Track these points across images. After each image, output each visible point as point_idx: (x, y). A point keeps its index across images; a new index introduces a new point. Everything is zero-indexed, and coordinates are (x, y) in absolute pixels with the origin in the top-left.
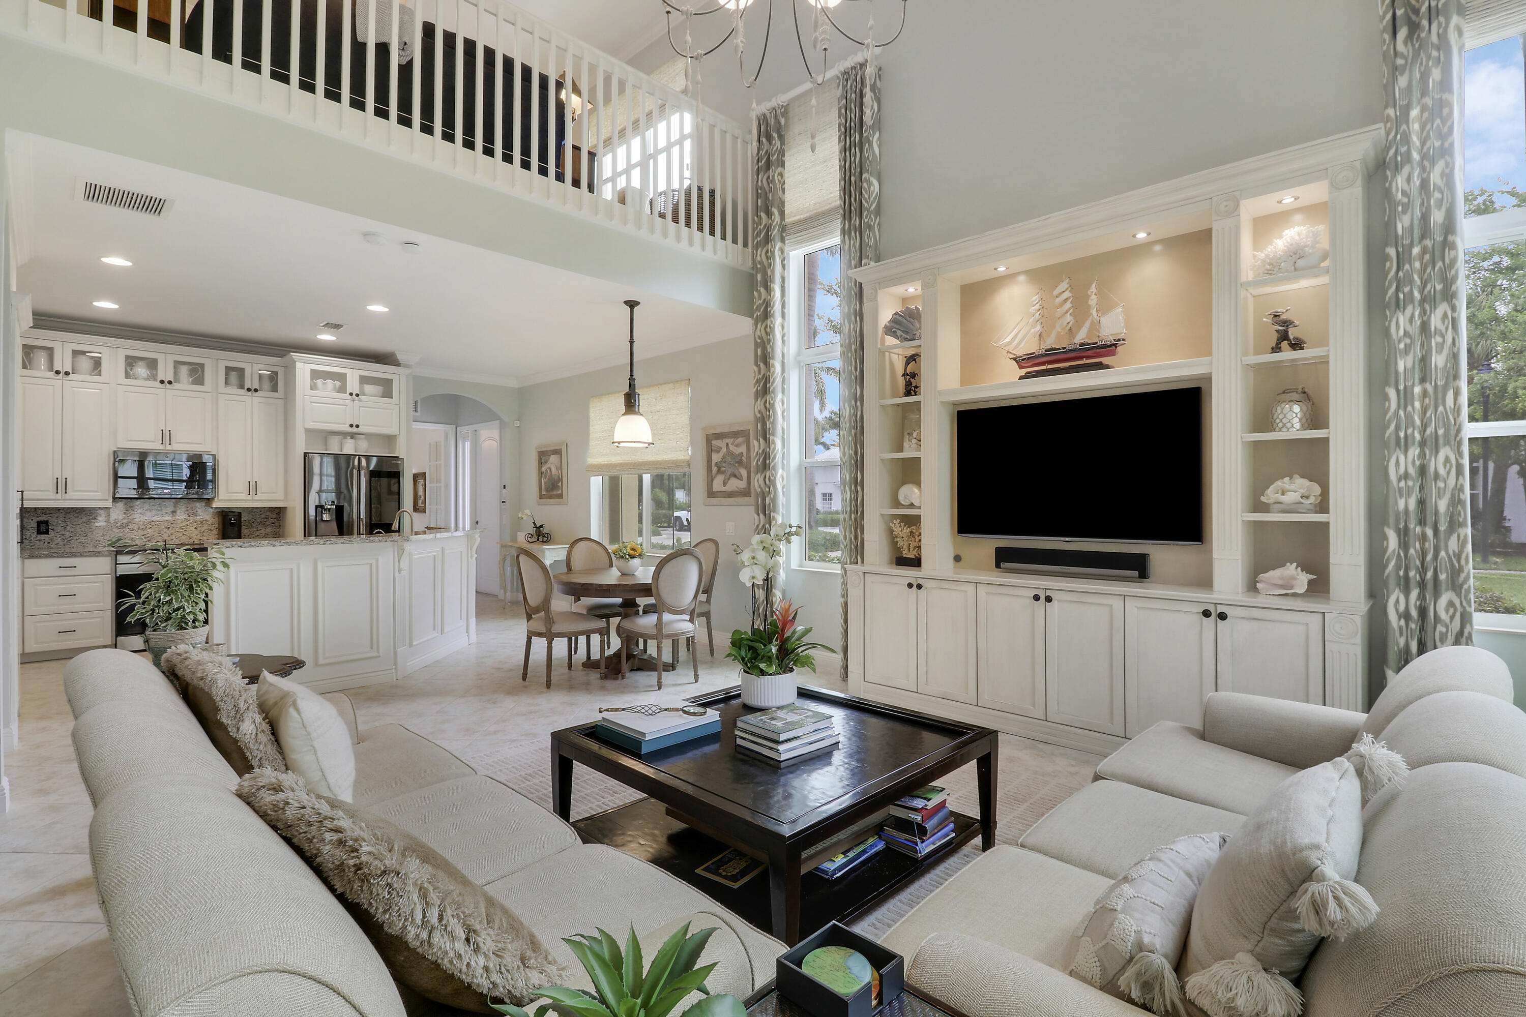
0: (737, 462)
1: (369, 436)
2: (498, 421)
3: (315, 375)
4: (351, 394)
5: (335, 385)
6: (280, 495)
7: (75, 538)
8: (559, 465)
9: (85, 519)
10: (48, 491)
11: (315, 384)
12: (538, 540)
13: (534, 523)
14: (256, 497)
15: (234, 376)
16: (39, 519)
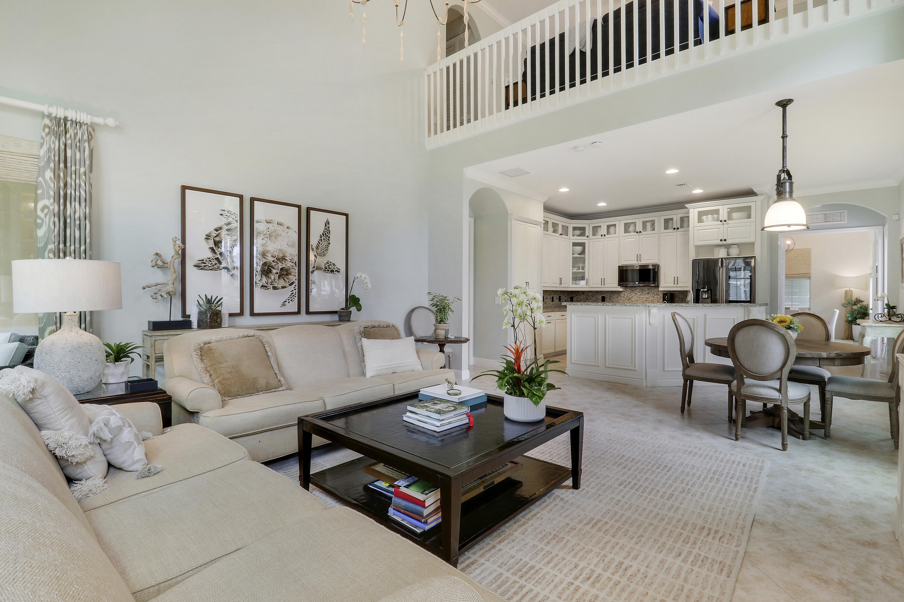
3: (701, 214)
4: (721, 221)
5: (713, 218)
9: (616, 296)
10: (599, 284)
11: (701, 219)
14: (678, 285)
16: (602, 296)
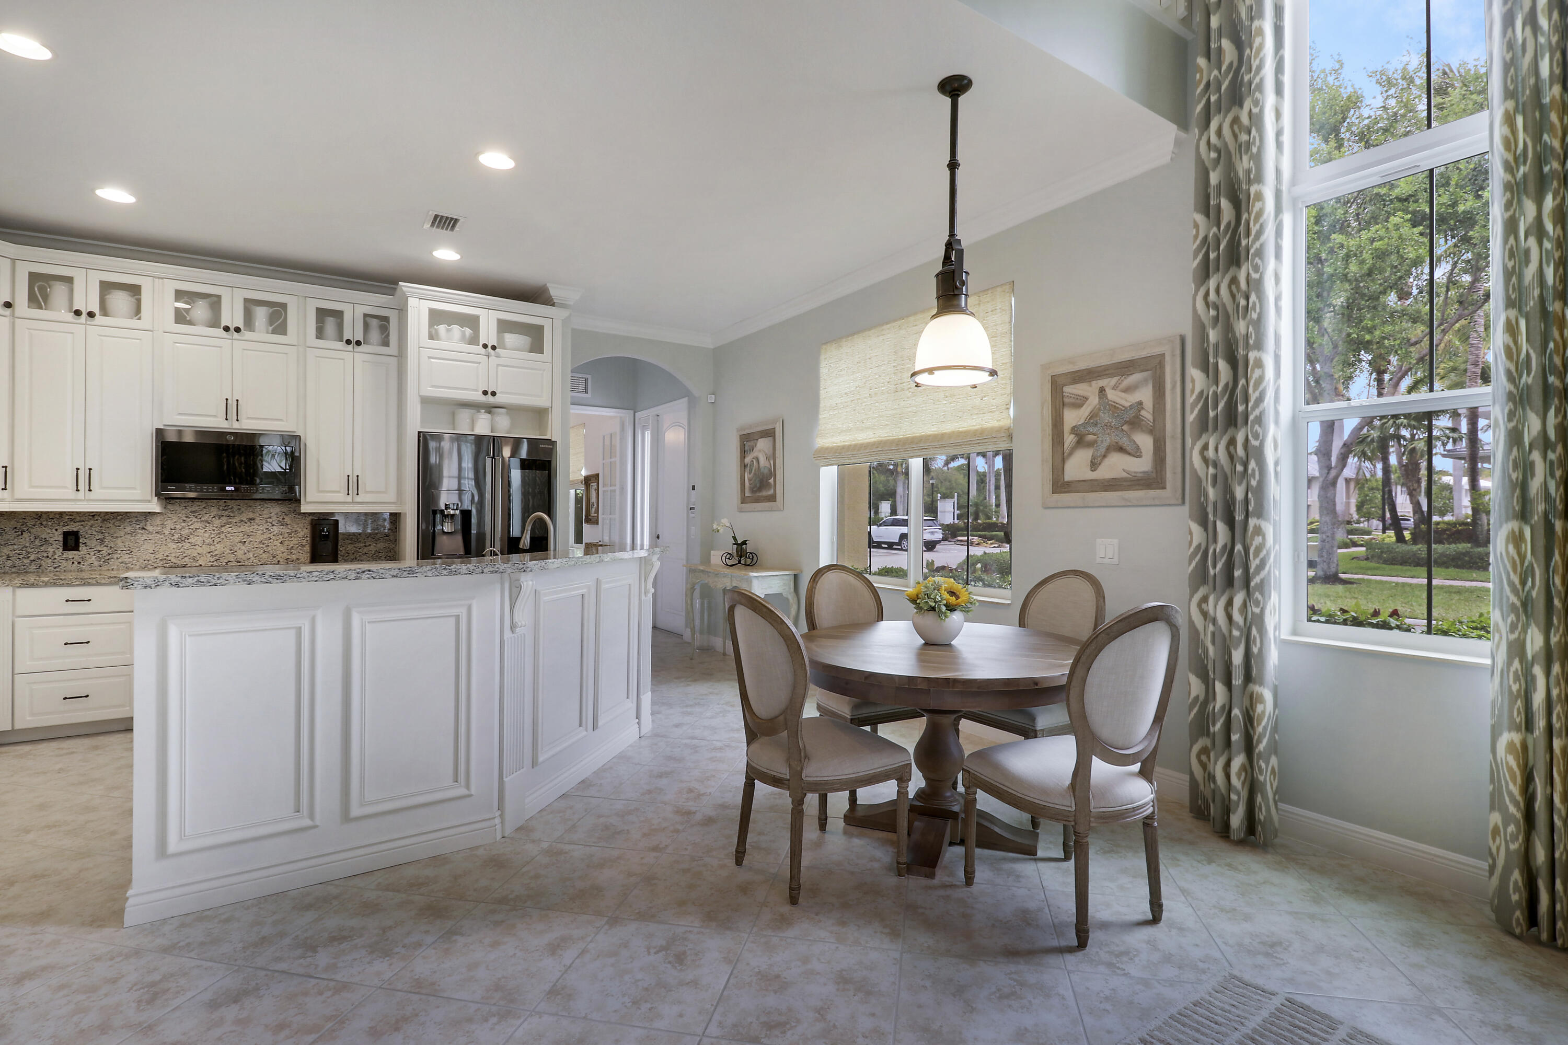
0: (1126, 422)
1: (513, 410)
2: (686, 399)
3: (436, 317)
4: (485, 346)
5: (463, 333)
6: (391, 496)
7: (115, 556)
8: (770, 452)
9: (128, 529)
10: (65, 487)
11: (436, 331)
12: (740, 562)
13: (734, 538)
14: (358, 499)
15: (330, 323)
16: (66, 529)
